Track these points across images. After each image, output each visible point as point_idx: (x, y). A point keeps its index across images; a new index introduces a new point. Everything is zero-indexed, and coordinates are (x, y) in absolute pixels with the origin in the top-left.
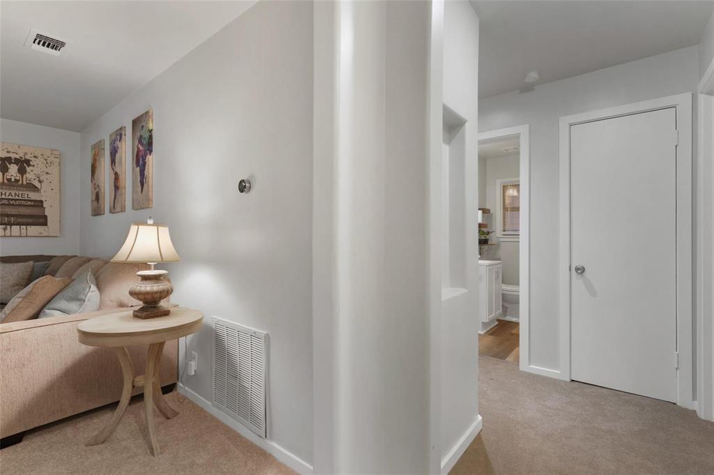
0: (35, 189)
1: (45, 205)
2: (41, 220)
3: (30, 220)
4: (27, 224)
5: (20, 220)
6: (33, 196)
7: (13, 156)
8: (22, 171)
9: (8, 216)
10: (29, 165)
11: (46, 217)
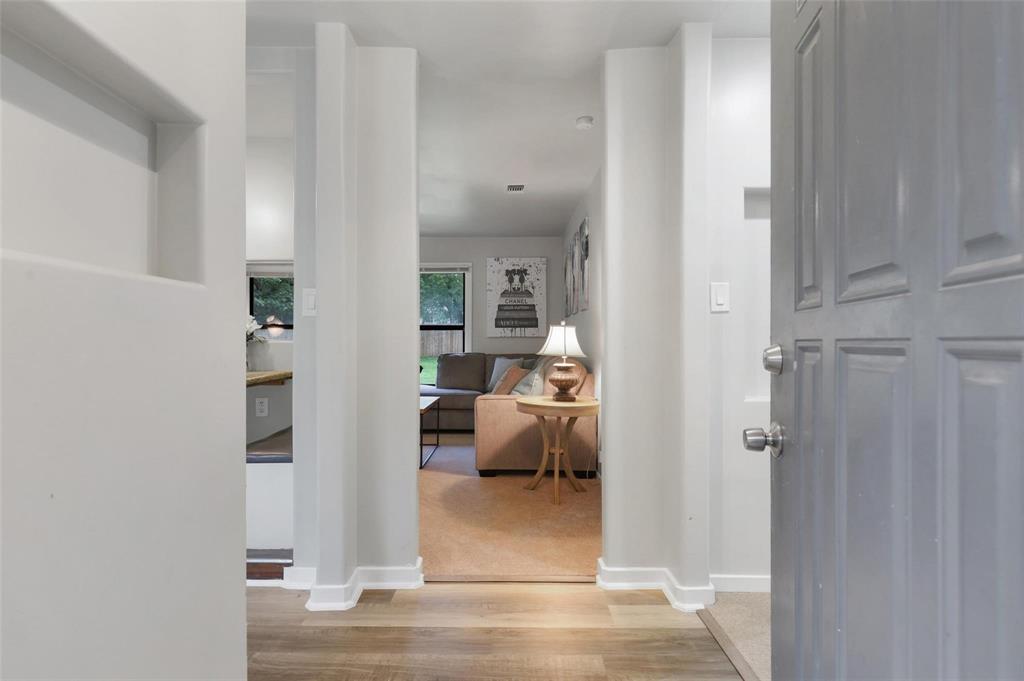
0: (529, 294)
1: (537, 308)
2: (534, 322)
3: (526, 323)
4: (525, 326)
5: (521, 323)
6: (529, 301)
7: (517, 268)
8: (522, 280)
9: (514, 319)
10: (526, 274)
11: (537, 319)
